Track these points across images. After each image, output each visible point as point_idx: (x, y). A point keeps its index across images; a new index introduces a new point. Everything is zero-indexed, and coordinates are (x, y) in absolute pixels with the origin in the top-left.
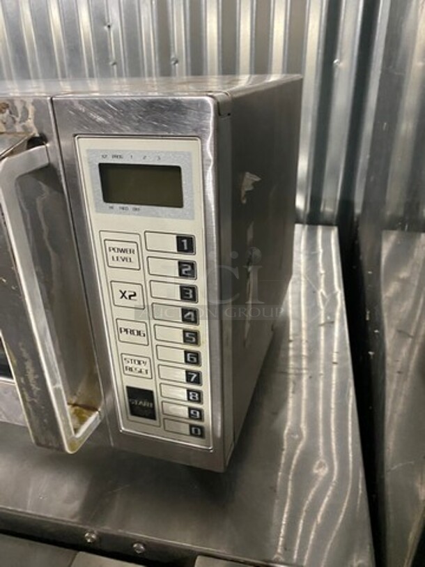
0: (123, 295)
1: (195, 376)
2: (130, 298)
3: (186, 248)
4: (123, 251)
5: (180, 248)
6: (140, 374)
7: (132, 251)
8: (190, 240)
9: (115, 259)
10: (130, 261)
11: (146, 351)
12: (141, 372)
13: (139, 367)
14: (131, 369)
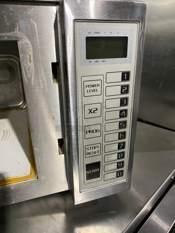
0: (91, 111)
1: (122, 144)
2: (94, 112)
3: (125, 78)
4: (93, 86)
5: (123, 79)
6: (95, 154)
7: (98, 85)
8: (128, 73)
9: (89, 91)
10: (97, 91)
11: (99, 140)
12: (95, 153)
13: (94, 150)
14: (90, 153)
